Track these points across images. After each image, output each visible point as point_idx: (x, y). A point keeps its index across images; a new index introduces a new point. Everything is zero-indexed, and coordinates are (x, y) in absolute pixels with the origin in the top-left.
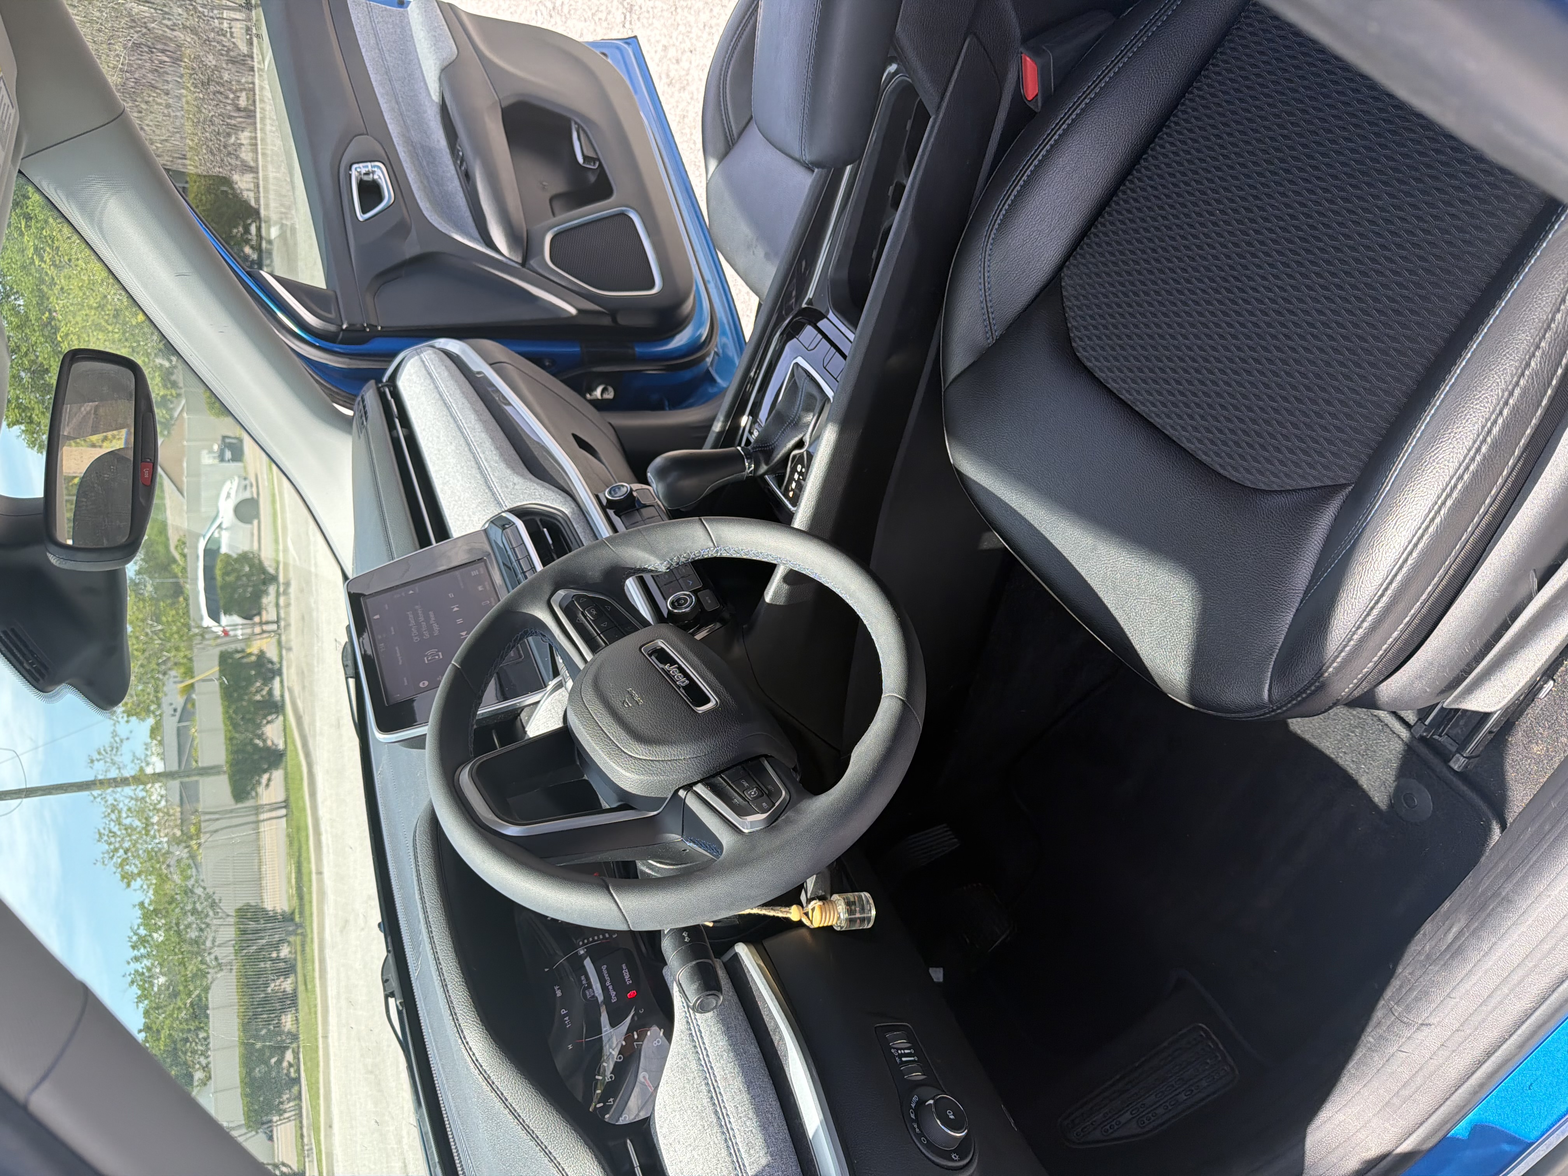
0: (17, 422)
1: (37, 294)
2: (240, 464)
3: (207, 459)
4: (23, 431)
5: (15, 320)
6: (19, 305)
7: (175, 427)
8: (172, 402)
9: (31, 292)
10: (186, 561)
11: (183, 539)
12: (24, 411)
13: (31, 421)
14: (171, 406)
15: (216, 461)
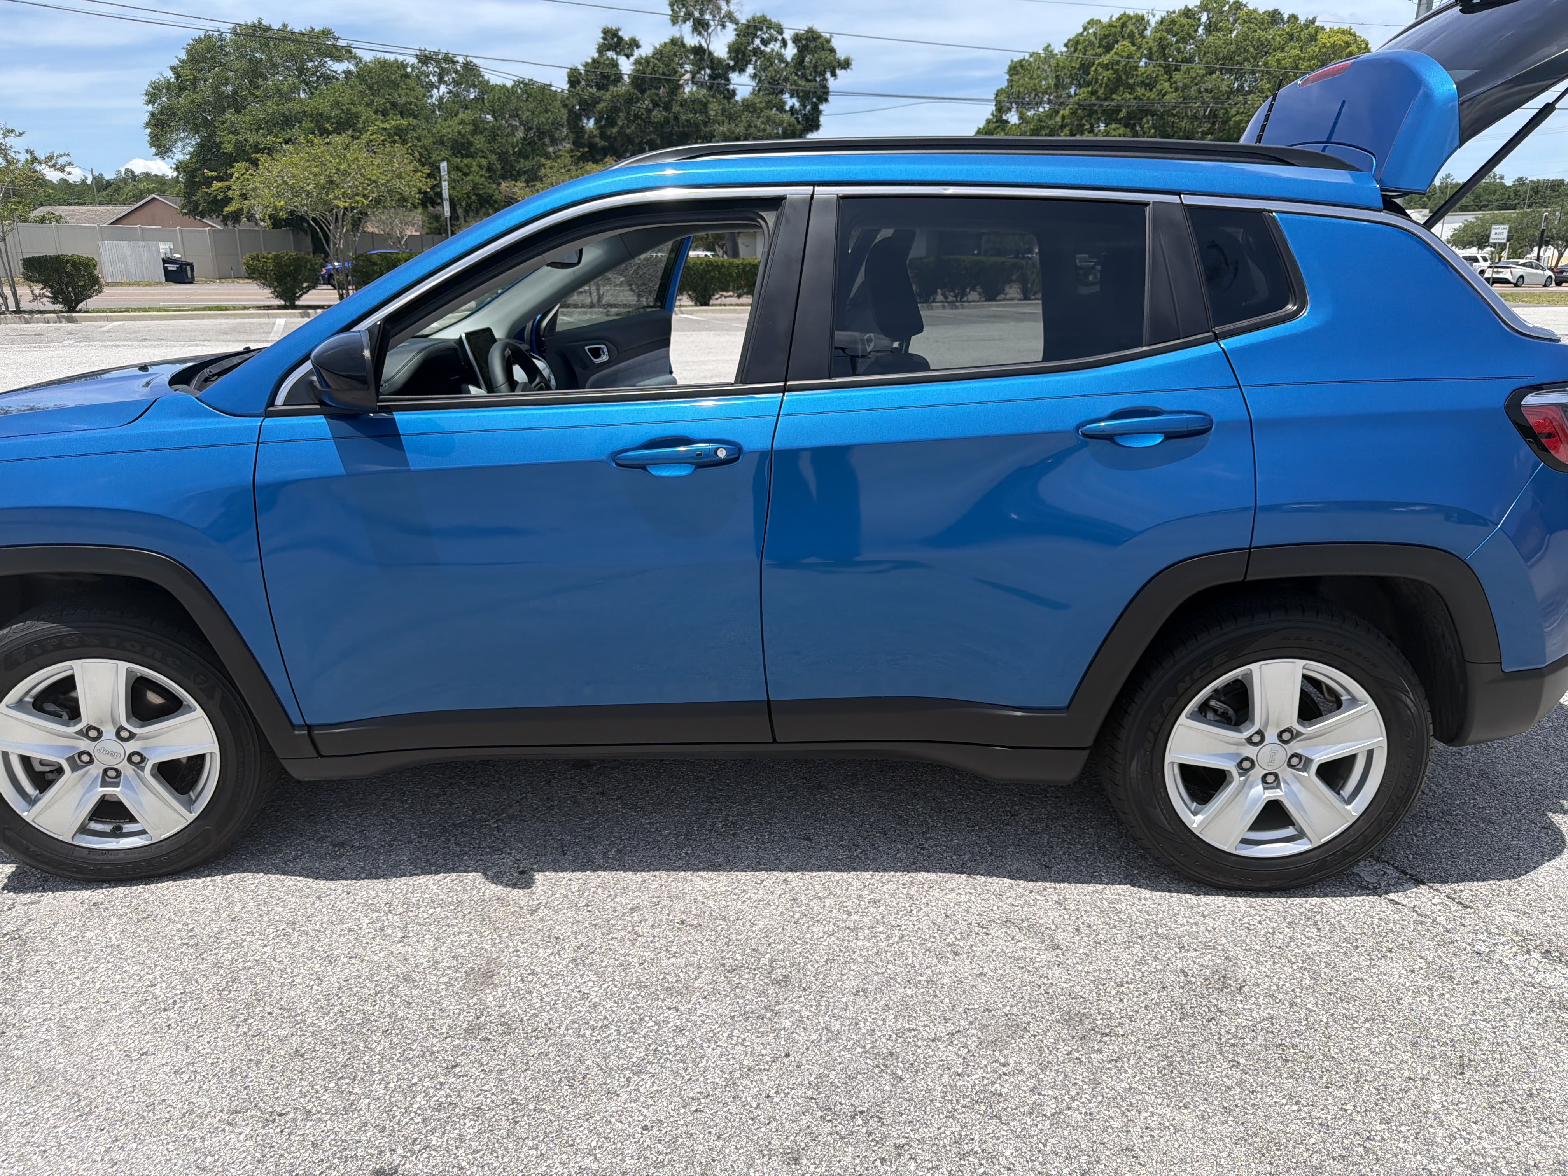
0: (178, 76)
1: (315, 112)
2: (163, 279)
3: (164, 248)
4: (169, 80)
5: (285, 88)
6: (299, 94)
7: (192, 218)
8: (217, 217)
9: (315, 107)
10: (35, 222)
11: (63, 220)
12: (192, 84)
13: (182, 89)
14: (214, 216)
15: (163, 256)
